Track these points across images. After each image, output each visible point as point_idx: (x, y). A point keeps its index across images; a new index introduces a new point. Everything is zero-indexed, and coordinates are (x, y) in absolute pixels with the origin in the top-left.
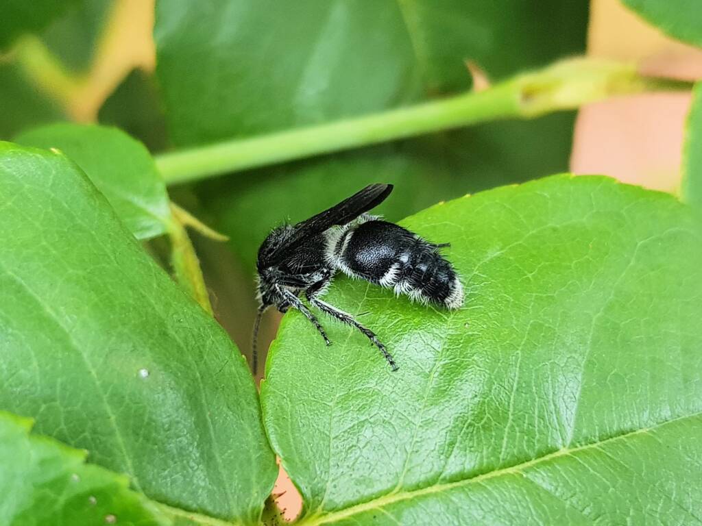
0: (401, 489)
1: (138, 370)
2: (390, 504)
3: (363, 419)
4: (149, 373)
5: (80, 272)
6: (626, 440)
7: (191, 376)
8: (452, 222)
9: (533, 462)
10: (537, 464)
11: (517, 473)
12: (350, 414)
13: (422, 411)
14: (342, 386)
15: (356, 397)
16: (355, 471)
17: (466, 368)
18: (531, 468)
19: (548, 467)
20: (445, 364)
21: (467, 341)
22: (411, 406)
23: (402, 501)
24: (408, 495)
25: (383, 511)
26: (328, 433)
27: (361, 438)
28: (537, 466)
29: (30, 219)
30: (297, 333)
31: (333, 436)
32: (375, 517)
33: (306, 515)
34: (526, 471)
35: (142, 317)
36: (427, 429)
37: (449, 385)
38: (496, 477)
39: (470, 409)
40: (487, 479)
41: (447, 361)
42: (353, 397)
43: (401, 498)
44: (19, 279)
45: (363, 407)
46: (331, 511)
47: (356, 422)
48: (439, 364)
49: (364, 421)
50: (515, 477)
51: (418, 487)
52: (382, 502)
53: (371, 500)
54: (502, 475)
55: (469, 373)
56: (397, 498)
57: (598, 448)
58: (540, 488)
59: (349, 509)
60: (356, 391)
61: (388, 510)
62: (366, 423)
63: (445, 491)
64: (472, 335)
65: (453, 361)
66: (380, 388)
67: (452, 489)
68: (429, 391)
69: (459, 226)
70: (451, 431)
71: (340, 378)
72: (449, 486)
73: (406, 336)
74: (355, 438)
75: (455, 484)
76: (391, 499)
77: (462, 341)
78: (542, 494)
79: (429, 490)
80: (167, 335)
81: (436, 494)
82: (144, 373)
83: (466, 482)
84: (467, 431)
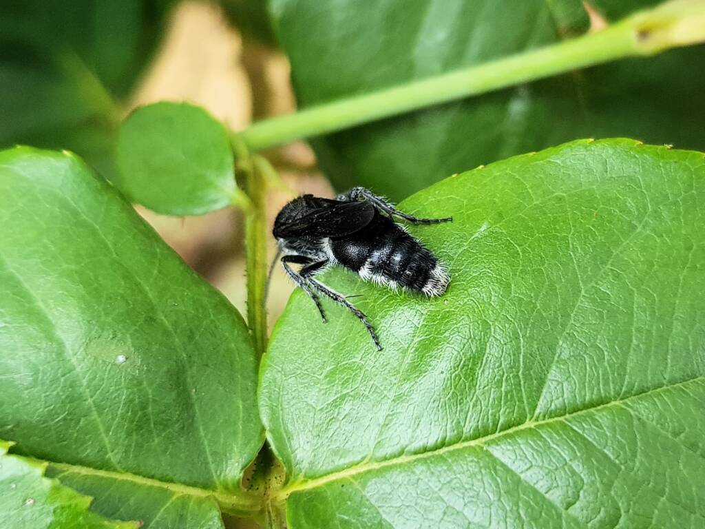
0: (370, 460)
1: (116, 356)
2: (359, 474)
3: (344, 393)
4: (127, 359)
5: (73, 267)
6: (595, 412)
7: (175, 357)
8: (457, 196)
9: (497, 435)
10: (500, 437)
11: (479, 446)
12: (335, 388)
13: (397, 385)
14: (332, 360)
15: (342, 372)
16: (333, 443)
17: (437, 345)
18: (493, 441)
19: (509, 440)
20: (421, 340)
21: (443, 318)
22: (388, 381)
23: (369, 472)
24: (376, 466)
25: (352, 480)
26: (314, 405)
27: (341, 411)
28: (499, 439)
29: (36, 218)
30: (300, 309)
31: (319, 408)
32: (343, 486)
33: (290, 482)
34: (488, 443)
35: (129, 305)
36: (398, 404)
37: (421, 361)
38: (458, 450)
39: (436, 384)
40: (449, 452)
41: (423, 338)
42: (340, 371)
43: (370, 468)
44: (18, 275)
45: (347, 381)
46: (310, 478)
47: (339, 395)
48: (417, 340)
49: (345, 395)
50: (475, 450)
51: (385, 459)
52: (353, 471)
53: (344, 469)
54: (464, 448)
55: (438, 349)
56: (366, 468)
57: (564, 421)
58: (498, 461)
59: (325, 477)
60: (344, 365)
61: (356, 480)
62: (347, 396)
63: (409, 462)
64: (448, 312)
65: (428, 337)
66: (363, 363)
67: (415, 461)
68: (405, 366)
69: (462, 199)
70: (418, 406)
71: (332, 352)
72: (414, 457)
73: (391, 312)
74: (336, 410)
75: (419, 456)
76: (362, 469)
77: (439, 318)
78: (498, 467)
79: (395, 461)
80: (155, 320)
81: (400, 465)
82: (121, 359)
83: (430, 454)
84: (433, 406)
